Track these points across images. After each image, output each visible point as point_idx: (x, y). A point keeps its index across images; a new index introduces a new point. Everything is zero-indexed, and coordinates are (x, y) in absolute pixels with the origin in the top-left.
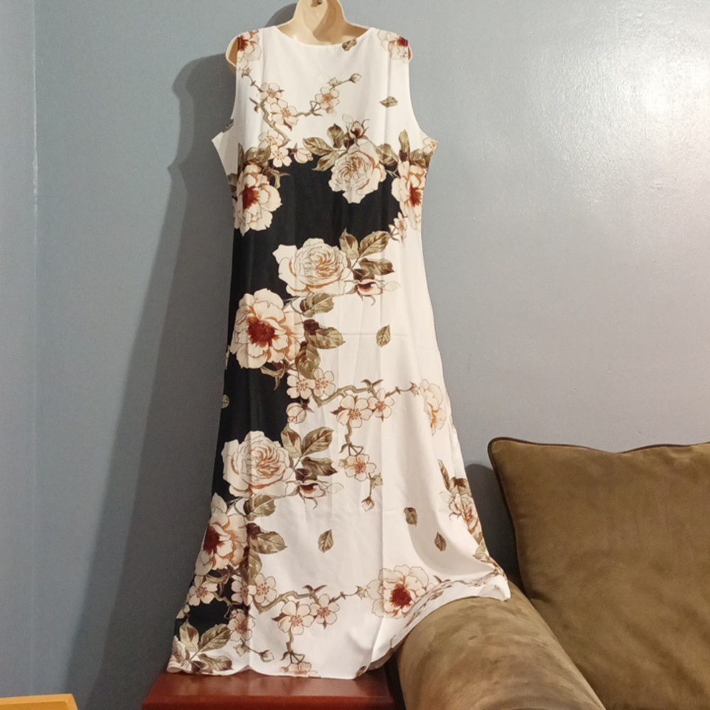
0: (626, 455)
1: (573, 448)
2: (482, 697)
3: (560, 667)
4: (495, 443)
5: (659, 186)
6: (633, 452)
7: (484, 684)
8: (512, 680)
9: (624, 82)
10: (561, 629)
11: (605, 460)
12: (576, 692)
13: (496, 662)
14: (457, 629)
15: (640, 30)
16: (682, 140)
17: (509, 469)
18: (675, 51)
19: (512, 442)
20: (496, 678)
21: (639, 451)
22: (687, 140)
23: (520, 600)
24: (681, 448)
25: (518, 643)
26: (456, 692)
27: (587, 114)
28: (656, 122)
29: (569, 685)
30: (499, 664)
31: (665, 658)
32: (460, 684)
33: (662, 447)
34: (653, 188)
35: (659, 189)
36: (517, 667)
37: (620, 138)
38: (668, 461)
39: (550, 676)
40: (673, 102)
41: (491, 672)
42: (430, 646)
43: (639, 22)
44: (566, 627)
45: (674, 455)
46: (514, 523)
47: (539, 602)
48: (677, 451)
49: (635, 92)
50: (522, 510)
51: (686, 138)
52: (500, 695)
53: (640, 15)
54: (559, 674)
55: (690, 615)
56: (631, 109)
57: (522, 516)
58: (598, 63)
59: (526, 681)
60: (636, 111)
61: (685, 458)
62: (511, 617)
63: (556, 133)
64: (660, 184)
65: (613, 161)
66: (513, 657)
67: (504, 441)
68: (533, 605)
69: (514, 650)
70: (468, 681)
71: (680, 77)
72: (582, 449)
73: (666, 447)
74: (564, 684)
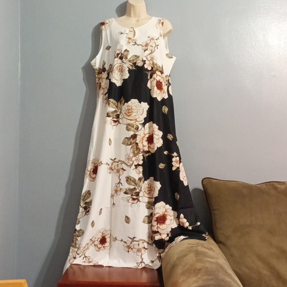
0: (258, 185)
1: (236, 182)
2: (193, 284)
3: (226, 272)
4: (204, 180)
5: (274, 75)
6: (261, 184)
7: (194, 279)
8: (205, 278)
9: (260, 32)
10: (229, 256)
11: (249, 187)
12: (233, 283)
13: (200, 269)
14: (185, 256)
15: (267, 11)
16: (284, 56)
17: (210, 190)
18: (281, 20)
19: (211, 179)
20: (199, 276)
21: (264, 184)
22: (285, 57)
23: (213, 244)
24: (281, 183)
25: (209, 262)
26: (183, 281)
27: (244, 45)
28: (273, 49)
29: (229, 280)
30: (201, 271)
31: (272, 269)
32: (185, 278)
33: (273, 183)
34: (271, 76)
35: (274, 76)
36: (208, 272)
37: (258, 55)
38: (276, 188)
39: (222, 276)
40: (280, 40)
41: (197, 274)
42: (174, 262)
43: (267, 7)
44: (232, 256)
45: (278, 186)
46: (212, 212)
47: (221, 245)
48: (279, 184)
49: (265, 36)
50: (214, 208)
51: (285, 55)
52: (200, 283)
53: (267, 5)
54: (226, 275)
55: (283, 252)
56: (263, 44)
57: (215, 210)
58: (249, 24)
59: (211, 277)
60: (265, 44)
61: (283, 187)
62: (207, 251)
63: (232, 53)
64: (274, 74)
65: (255, 65)
66: (207, 268)
67: (208, 179)
68: (219, 247)
69: (208, 265)
70: (188, 277)
71: (283, 30)
72: (240, 182)
73: (275, 183)
74: (227, 280)
